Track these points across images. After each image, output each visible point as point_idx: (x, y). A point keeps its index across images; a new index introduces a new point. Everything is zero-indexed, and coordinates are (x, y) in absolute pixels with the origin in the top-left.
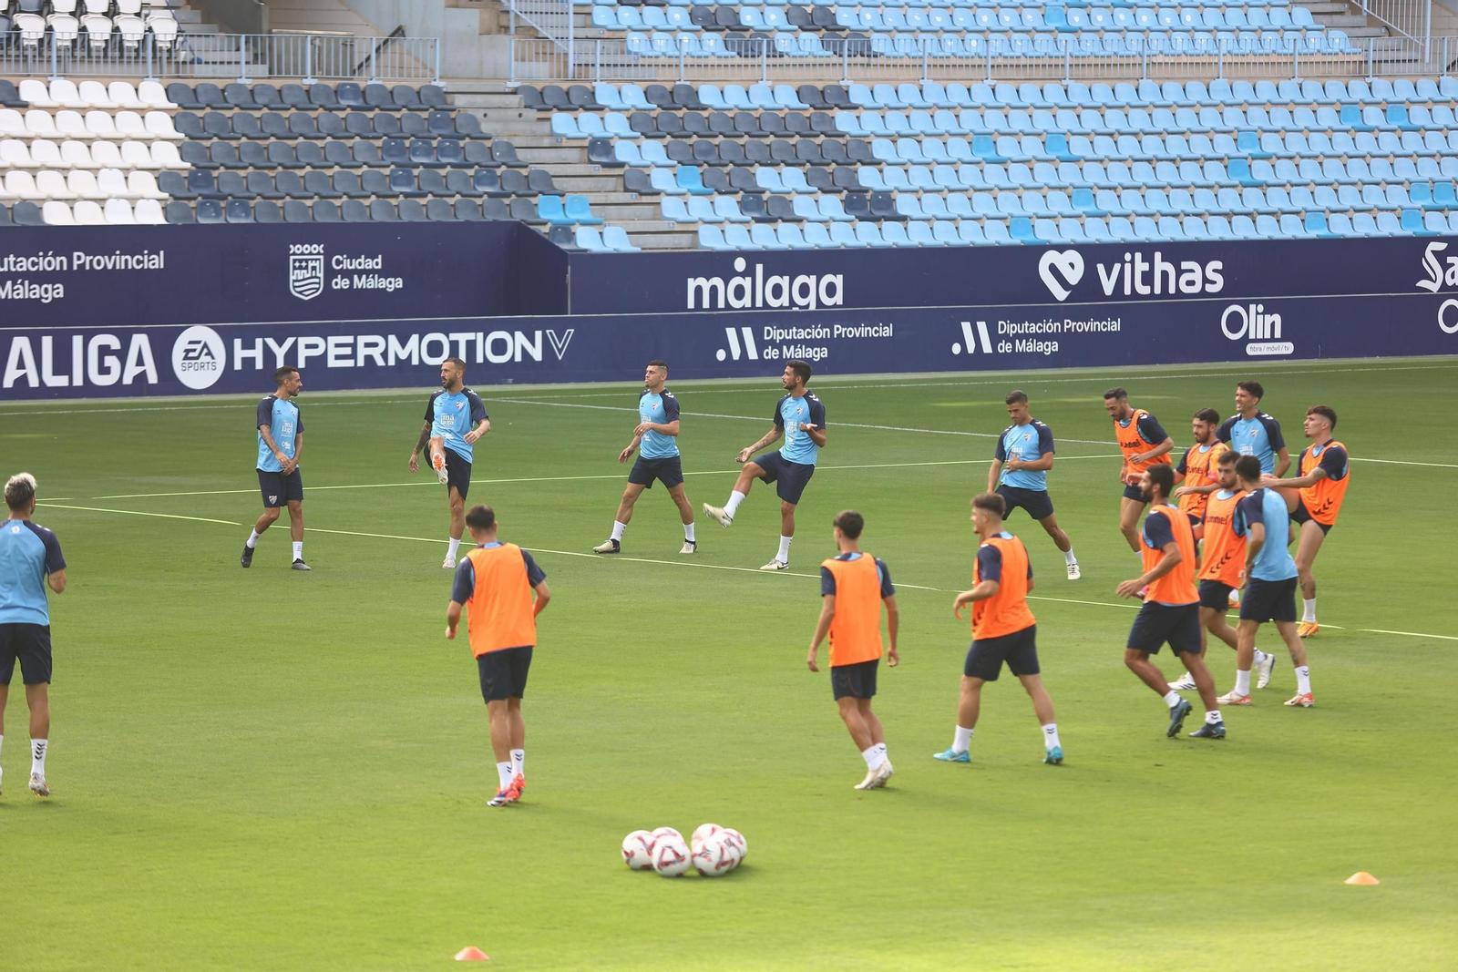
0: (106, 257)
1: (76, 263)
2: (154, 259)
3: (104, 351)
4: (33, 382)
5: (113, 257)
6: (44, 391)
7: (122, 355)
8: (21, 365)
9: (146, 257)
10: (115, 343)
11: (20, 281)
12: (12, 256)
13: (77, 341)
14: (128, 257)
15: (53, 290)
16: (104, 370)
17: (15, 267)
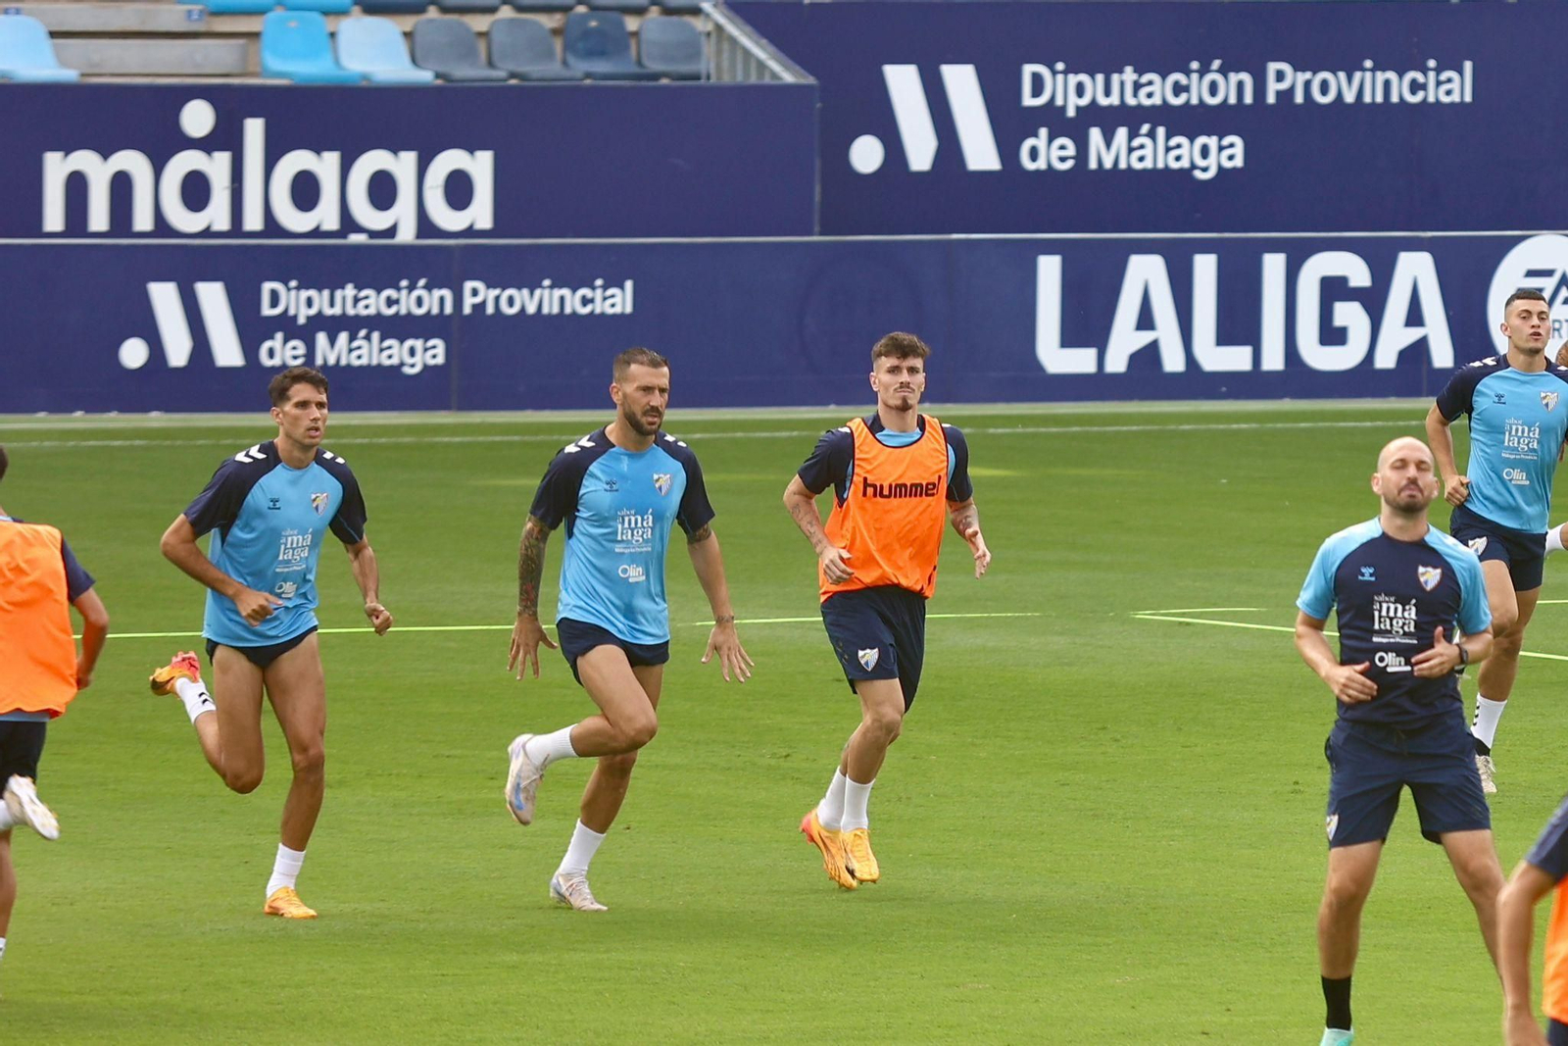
0: (1342, 75)
1: (1273, 88)
2: (1449, 80)
3: (1334, 289)
4: (1173, 361)
5: (1358, 75)
6: (1196, 382)
7: (1374, 301)
8: (1145, 321)
9: (1432, 75)
10: (1356, 271)
11: (1145, 128)
12: (1129, 69)
13: (1274, 265)
14: (1391, 75)
15: (1221, 149)
16: (1332, 335)
17: (1135, 95)
